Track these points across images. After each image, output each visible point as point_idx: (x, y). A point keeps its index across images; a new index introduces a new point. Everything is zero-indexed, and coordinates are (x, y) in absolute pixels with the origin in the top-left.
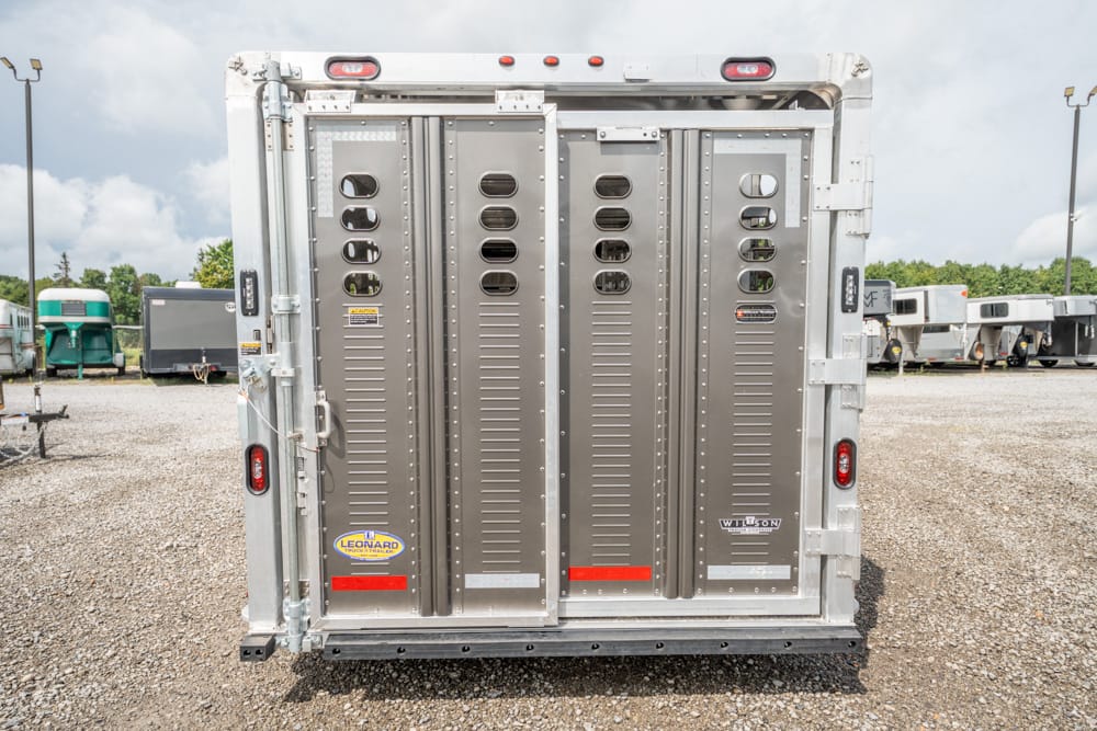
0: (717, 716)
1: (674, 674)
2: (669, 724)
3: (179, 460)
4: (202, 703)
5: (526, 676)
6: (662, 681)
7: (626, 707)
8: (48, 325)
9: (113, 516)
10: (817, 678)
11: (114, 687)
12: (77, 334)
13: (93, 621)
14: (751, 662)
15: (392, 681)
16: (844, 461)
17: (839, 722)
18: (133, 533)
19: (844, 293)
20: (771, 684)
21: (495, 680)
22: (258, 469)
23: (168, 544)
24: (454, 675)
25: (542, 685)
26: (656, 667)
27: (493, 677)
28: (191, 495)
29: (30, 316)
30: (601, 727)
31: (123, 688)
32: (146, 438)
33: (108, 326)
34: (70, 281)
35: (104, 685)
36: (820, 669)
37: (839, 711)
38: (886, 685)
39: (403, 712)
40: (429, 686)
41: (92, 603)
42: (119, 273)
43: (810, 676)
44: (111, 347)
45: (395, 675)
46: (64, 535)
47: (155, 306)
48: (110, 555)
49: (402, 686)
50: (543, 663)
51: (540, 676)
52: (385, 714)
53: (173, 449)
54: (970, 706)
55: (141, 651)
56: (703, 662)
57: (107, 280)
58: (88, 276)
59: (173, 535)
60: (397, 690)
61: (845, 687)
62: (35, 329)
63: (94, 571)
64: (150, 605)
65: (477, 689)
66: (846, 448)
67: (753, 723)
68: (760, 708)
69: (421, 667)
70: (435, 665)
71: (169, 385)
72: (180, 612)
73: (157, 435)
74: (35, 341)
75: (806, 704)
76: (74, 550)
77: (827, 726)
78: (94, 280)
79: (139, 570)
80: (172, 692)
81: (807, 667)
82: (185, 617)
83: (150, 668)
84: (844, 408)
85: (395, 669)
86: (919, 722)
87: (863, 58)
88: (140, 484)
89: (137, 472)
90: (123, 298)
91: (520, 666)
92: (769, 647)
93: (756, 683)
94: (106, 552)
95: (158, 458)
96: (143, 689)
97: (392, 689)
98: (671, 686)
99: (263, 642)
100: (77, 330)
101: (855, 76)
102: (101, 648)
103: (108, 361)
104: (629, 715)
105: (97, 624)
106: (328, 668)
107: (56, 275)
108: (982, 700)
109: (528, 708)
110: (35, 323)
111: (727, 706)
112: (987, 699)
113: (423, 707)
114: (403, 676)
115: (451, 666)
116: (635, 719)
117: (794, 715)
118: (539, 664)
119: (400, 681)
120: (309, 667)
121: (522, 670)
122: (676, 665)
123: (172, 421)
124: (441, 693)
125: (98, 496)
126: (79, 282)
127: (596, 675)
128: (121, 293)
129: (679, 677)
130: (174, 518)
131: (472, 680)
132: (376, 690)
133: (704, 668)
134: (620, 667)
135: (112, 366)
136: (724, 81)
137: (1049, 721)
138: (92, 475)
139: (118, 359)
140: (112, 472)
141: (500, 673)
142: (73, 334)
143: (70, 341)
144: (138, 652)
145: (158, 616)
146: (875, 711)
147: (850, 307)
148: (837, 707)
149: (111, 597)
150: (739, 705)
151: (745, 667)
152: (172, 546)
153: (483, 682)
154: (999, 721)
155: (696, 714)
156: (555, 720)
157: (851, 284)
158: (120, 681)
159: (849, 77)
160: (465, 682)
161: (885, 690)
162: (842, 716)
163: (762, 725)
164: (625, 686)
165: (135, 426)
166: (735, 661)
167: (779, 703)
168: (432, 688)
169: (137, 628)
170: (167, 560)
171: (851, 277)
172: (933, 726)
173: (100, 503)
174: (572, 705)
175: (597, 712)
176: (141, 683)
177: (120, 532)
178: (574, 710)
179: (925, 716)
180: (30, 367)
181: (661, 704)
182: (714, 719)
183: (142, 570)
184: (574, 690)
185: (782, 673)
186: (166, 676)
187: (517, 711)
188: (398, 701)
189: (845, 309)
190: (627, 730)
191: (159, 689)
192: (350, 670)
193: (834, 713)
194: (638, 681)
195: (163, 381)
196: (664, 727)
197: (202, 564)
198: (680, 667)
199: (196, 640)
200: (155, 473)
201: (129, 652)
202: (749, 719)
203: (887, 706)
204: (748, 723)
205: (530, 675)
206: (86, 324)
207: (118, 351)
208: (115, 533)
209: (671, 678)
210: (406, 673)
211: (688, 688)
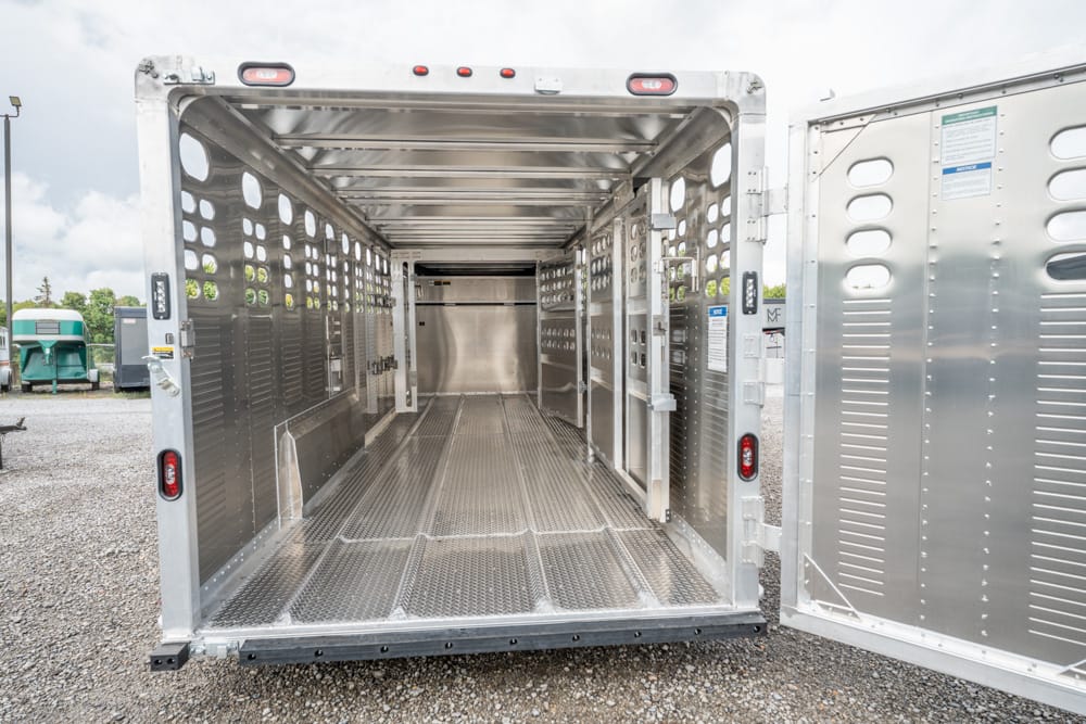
0: (632, 704)
1: (593, 662)
2: (585, 715)
3: (137, 468)
4: (115, 714)
5: (449, 672)
6: (581, 671)
7: (545, 700)
8: (22, 343)
9: (59, 524)
10: (727, 661)
11: (25, 701)
12: (51, 351)
13: (17, 631)
14: (666, 648)
15: (315, 683)
16: (748, 454)
17: (746, 704)
18: (76, 541)
19: (744, 295)
20: (684, 669)
21: (419, 677)
22: (170, 473)
23: (109, 550)
24: (378, 674)
25: (464, 680)
26: (576, 657)
27: (416, 674)
28: (142, 501)
29: (6, 335)
30: (519, 721)
31: (34, 701)
32: (107, 448)
33: (82, 344)
34: (51, 303)
35: (15, 699)
36: (729, 651)
37: (746, 693)
38: (790, 664)
39: (323, 715)
40: (351, 686)
41: (20, 613)
42: (99, 296)
43: (720, 660)
44: (85, 363)
45: (319, 676)
46: (6, 544)
47: (125, 324)
48: (48, 564)
49: (325, 687)
50: (468, 658)
51: (463, 671)
52: (304, 718)
53: (132, 457)
54: (865, 681)
55: (62, 661)
56: (621, 650)
57: (87, 302)
58: (68, 299)
59: (116, 541)
60: (319, 692)
61: (752, 669)
62: (11, 348)
63: (28, 580)
64: (79, 613)
65: (399, 688)
66: (749, 442)
67: (665, 710)
68: (673, 694)
69: (346, 667)
70: (361, 665)
71: (140, 398)
72: (109, 619)
73: (119, 445)
74: (11, 359)
75: (716, 687)
76: (13, 559)
77: (735, 709)
78: (75, 302)
79: (75, 577)
80: (85, 704)
81: (717, 651)
82: (114, 625)
83: (66, 679)
84: (746, 404)
85: (319, 670)
86: (819, 700)
87: (756, 77)
88: (94, 491)
89: (93, 480)
90: (101, 319)
91: (445, 662)
92: (680, 634)
93: (670, 668)
94: (45, 560)
95: (115, 466)
96: (55, 703)
97: (315, 691)
98: (589, 675)
99: (176, 651)
100: (51, 348)
101: (749, 93)
102: (19, 660)
103: (82, 377)
104: (547, 708)
105: (20, 635)
106: (252, 672)
107: (37, 298)
108: (876, 675)
109: (449, 706)
110: (11, 342)
111: (642, 694)
112: (879, 673)
113: (343, 709)
114: (327, 677)
115: (377, 665)
116: (553, 711)
117: (705, 700)
118: (464, 659)
119: (323, 682)
120: (233, 671)
121: (446, 666)
122: (596, 654)
123: (136, 431)
124: (363, 693)
125: (49, 504)
126: (60, 304)
127: (518, 668)
128: (100, 314)
129: (597, 666)
130: (121, 524)
131: (396, 678)
132: (297, 693)
133: (622, 656)
134: (542, 658)
135: (85, 381)
136: (630, 95)
137: (935, 692)
138: (47, 484)
139: (92, 374)
140: (68, 480)
141: (424, 670)
142: (47, 351)
143: (44, 358)
144: (58, 663)
145: (85, 624)
146: (780, 691)
147: (750, 309)
148: (745, 689)
149: (41, 606)
150: (653, 692)
151: (660, 653)
152: (113, 553)
153: (406, 680)
154: (890, 694)
155: (611, 703)
156: (474, 716)
157: (751, 288)
158: (32, 695)
159: (745, 94)
160: (388, 681)
161: (789, 670)
162: (749, 698)
163: (675, 712)
164: (545, 677)
165: (99, 436)
166: (651, 647)
167: (691, 688)
168: (355, 688)
169: (61, 637)
170: (106, 567)
171: (751, 281)
172: (832, 703)
173: (50, 511)
174: (492, 701)
175: (517, 706)
176: (54, 696)
177: (64, 540)
178: (494, 706)
179: (825, 693)
180: (6, 383)
181: (578, 695)
182: (629, 708)
183: (79, 577)
184: (496, 684)
185: (694, 658)
186: (82, 687)
187: (437, 709)
188: (319, 703)
189: (746, 311)
190: (544, 723)
191: (72, 702)
192: (275, 673)
193: (742, 695)
194: (558, 672)
195: (135, 394)
196: (580, 718)
197: (141, 570)
198: (599, 656)
199: (120, 648)
200: (111, 480)
201: (49, 663)
202: (662, 706)
203: (790, 686)
204: (661, 710)
205: (454, 670)
206: (59, 342)
207: (93, 367)
208: (59, 541)
209: (589, 668)
210: (330, 674)
211: (606, 677)
